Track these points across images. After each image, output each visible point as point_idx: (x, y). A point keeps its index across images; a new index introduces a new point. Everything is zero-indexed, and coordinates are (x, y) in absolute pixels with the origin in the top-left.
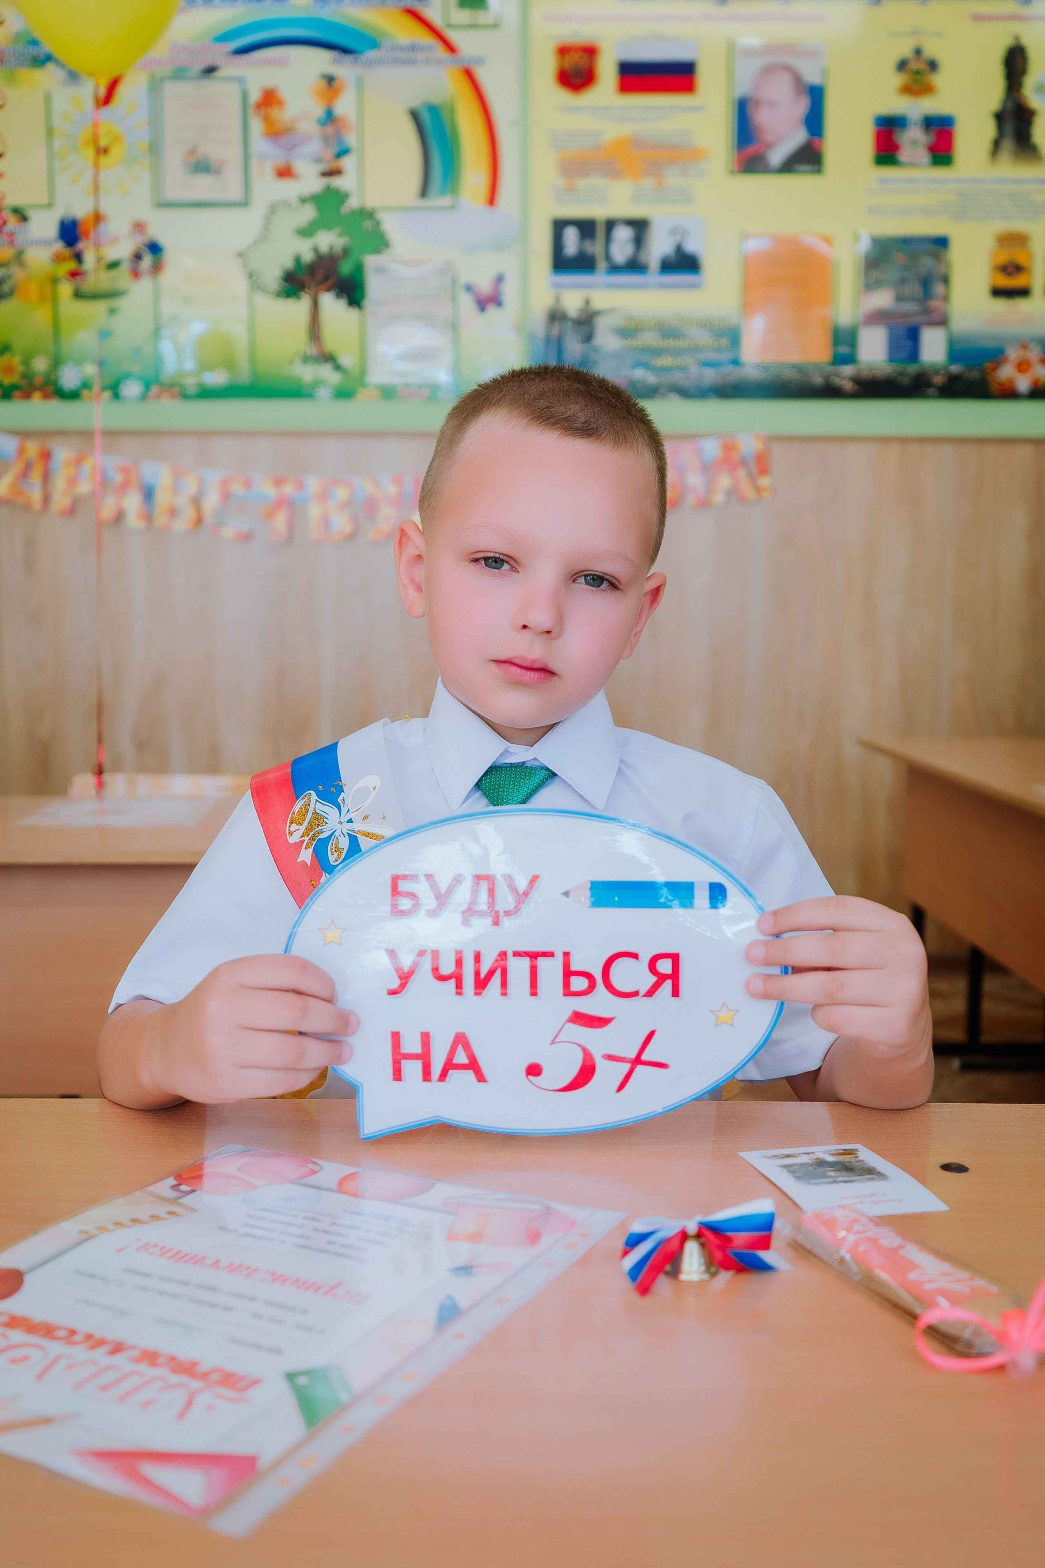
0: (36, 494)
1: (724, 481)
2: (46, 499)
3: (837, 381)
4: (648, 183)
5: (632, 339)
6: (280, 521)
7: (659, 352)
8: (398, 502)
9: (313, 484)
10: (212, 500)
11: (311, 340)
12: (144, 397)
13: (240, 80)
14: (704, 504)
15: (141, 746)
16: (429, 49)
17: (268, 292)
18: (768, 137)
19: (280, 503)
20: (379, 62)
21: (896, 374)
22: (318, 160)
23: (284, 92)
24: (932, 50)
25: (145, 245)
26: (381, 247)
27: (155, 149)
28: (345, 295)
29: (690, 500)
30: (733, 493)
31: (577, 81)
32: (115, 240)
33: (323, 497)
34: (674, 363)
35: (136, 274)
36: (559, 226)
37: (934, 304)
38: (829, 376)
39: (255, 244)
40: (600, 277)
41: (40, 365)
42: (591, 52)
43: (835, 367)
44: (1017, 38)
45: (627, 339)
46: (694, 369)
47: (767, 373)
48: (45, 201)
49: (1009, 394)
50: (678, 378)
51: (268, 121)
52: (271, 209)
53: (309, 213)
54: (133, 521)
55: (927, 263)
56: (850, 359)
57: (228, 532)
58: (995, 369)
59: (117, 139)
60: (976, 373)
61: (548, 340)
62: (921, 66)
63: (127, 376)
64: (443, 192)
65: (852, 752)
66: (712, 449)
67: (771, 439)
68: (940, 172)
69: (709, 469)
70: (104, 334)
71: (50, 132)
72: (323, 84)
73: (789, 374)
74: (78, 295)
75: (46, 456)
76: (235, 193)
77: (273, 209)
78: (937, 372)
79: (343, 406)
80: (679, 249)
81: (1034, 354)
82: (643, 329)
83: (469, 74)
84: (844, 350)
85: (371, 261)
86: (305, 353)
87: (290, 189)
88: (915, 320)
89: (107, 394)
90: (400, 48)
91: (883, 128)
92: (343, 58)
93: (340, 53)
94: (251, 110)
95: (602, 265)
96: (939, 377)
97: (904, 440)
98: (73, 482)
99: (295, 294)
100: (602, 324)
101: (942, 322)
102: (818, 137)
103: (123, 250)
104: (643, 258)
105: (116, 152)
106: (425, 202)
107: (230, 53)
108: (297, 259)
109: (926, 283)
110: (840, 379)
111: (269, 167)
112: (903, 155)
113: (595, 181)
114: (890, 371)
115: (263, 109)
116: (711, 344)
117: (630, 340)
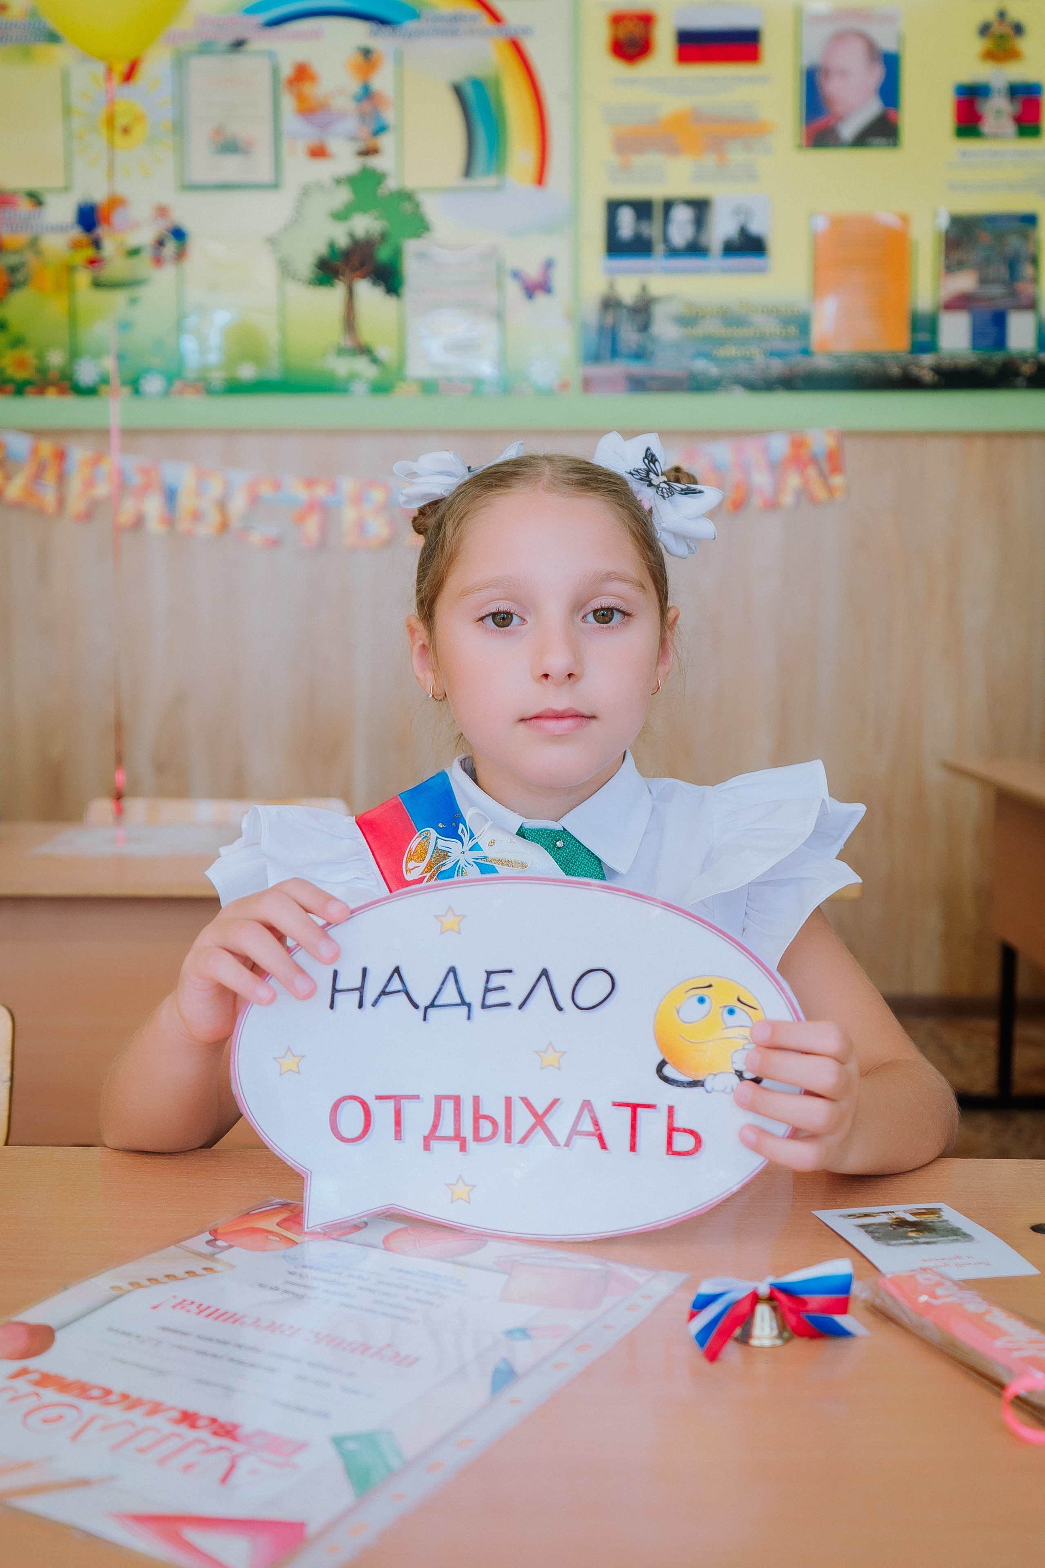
0: (49, 496)
1: (793, 480)
2: (61, 502)
3: (915, 371)
4: (709, 160)
5: (692, 327)
6: (312, 525)
7: (721, 342)
9: (348, 485)
10: (238, 504)
11: (345, 331)
12: (167, 393)
13: (271, 54)
14: (772, 505)
15: (161, 768)
16: (474, 19)
17: (299, 280)
19: (313, 506)
20: (419, 33)
21: (981, 363)
22: (353, 138)
23: (318, 66)
24: (1017, 13)
25: (168, 230)
26: (421, 230)
27: (179, 128)
28: (382, 282)
29: (756, 501)
30: (803, 493)
32: (135, 225)
33: (359, 499)
34: (739, 353)
35: (158, 261)
36: (613, 207)
37: (1021, 286)
38: (907, 366)
39: (286, 229)
40: (658, 260)
41: (56, 359)
42: (646, 20)
43: (914, 356)
45: (686, 327)
46: (759, 359)
47: (840, 364)
48: (62, 184)
50: (743, 369)
51: (301, 98)
52: (303, 192)
54: (154, 525)
55: (1013, 242)
56: (931, 347)
57: (256, 537)
59: (139, 118)
61: (601, 329)
62: (1006, 30)
63: (147, 371)
64: (489, 171)
65: (935, 775)
66: (779, 446)
67: (845, 435)
68: (1027, 145)
69: (775, 467)
70: (125, 326)
71: (67, 111)
72: (359, 58)
73: (863, 364)
74: (97, 284)
75: (61, 456)
76: (265, 174)
77: (306, 192)
78: (1025, 360)
79: (380, 402)
80: (743, 232)
82: (704, 317)
83: (516, 46)
84: (924, 337)
85: (411, 247)
86: (339, 344)
87: (323, 170)
88: (1001, 305)
89: (126, 390)
90: (443, 19)
91: (964, 97)
92: (381, 30)
93: (378, 24)
94: (282, 87)
95: (659, 248)
96: (1027, 365)
97: (990, 435)
98: (90, 483)
99: (329, 282)
101: (1031, 305)
103: (145, 236)
104: (704, 240)
105: (138, 132)
106: (469, 183)
107: (262, 24)
108: (332, 246)
109: (1012, 265)
110: (919, 369)
111: (301, 148)
112: (988, 125)
113: (652, 158)
114: (974, 360)
115: (295, 84)
116: (778, 332)
117: (690, 328)
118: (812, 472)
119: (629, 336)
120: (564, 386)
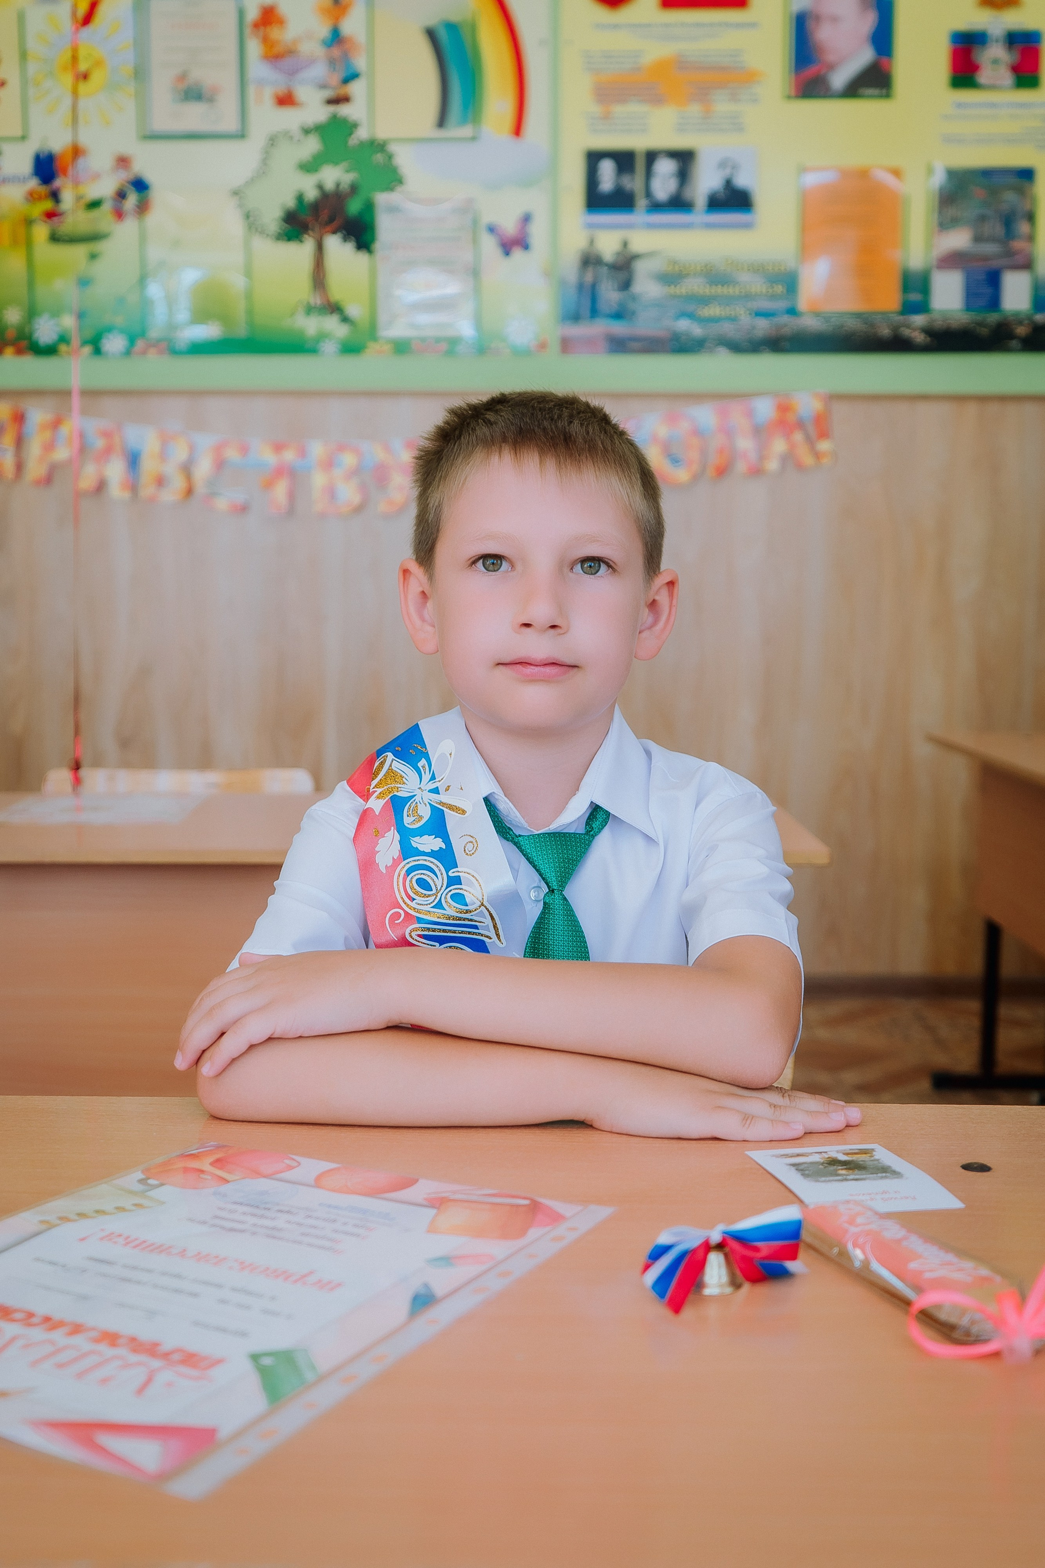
0: (9, 461)
1: (779, 446)
2: (19, 467)
3: (906, 332)
4: (694, 109)
5: (675, 286)
6: (280, 491)
7: (705, 301)
9: (317, 449)
10: (203, 468)
11: (315, 288)
12: (128, 352)
14: (756, 471)
15: (125, 743)
17: (268, 235)
18: (830, 58)
19: (280, 471)
21: (974, 324)
22: (323, 86)
23: (285, 9)
25: (128, 182)
26: (393, 183)
27: (140, 73)
28: (353, 238)
29: (741, 467)
30: (789, 459)
32: (96, 176)
33: (329, 464)
34: (723, 313)
35: (119, 214)
36: (594, 158)
37: (1017, 245)
38: (898, 327)
39: (251, 182)
40: (640, 216)
41: (13, 317)
43: (906, 317)
45: (669, 286)
46: (745, 319)
47: (828, 324)
48: (19, 133)
50: (728, 329)
51: (267, 42)
52: (271, 142)
53: (312, 146)
54: (116, 491)
55: (1009, 198)
56: (922, 307)
57: (222, 503)
59: (98, 63)
61: (581, 287)
63: (109, 329)
64: (464, 121)
65: (923, 751)
66: (765, 409)
67: (833, 398)
68: (1025, 96)
69: (760, 432)
70: (84, 282)
71: (24, 55)
73: (853, 324)
74: (55, 238)
75: (19, 418)
76: (230, 124)
77: (273, 141)
78: (1020, 323)
79: (351, 363)
80: (728, 183)
82: (687, 275)
84: (915, 297)
85: (381, 199)
86: (308, 303)
87: (291, 119)
88: (995, 264)
89: (87, 350)
91: (960, 46)
94: (248, 31)
95: (641, 202)
96: (1023, 328)
97: (983, 399)
98: (49, 447)
99: (297, 238)
100: (641, 268)
101: (1027, 265)
103: (105, 187)
104: (688, 194)
105: (97, 78)
106: (444, 133)
108: (300, 198)
109: (1008, 221)
110: (911, 331)
111: (268, 94)
112: (983, 77)
113: (634, 108)
114: (968, 321)
115: (262, 28)
116: (764, 291)
117: (673, 287)
118: (798, 437)
119: (610, 295)
120: (542, 346)
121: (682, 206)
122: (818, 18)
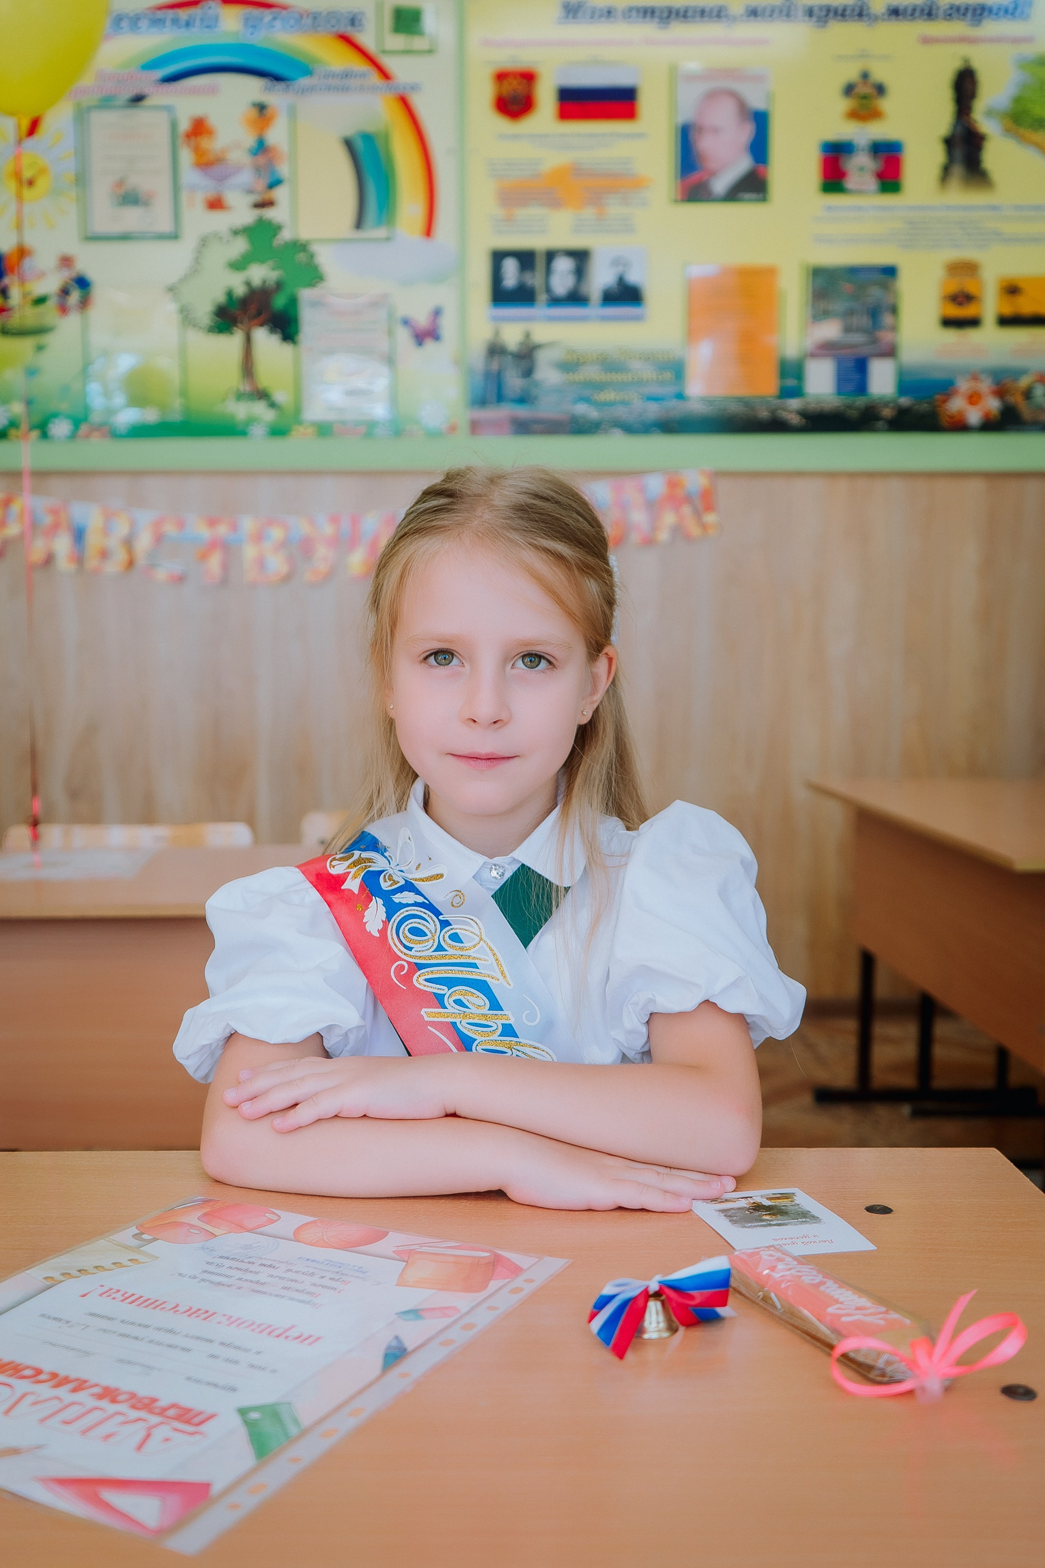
1: (669, 518)
3: (783, 415)
4: (589, 213)
5: (574, 373)
6: (215, 562)
7: (600, 386)
8: (335, 542)
9: (248, 524)
10: (144, 542)
11: (244, 377)
12: (73, 436)
13: (169, 109)
14: (649, 542)
15: (74, 794)
16: (363, 75)
17: (200, 328)
19: (214, 545)
20: (311, 89)
21: (842, 408)
22: (250, 191)
23: (214, 120)
24: (879, 74)
25: (71, 280)
26: (315, 280)
27: (81, 180)
28: (279, 330)
29: (634, 538)
30: (678, 531)
31: (515, 108)
32: (42, 275)
33: (259, 537)
34: (618, 398)
35: (63, 309)
36: (498, 257)
37: (883, 335)
38: (776, 410)
39: (185, 279)
40: (540, 309)
42: (529, 77)
43: (783, 400)
44: (966, 60)
45: (568, 373)
46: (637, 404)
47: (711, 408)
49: (959, 426)
50: (621, 412)
51: (198, 151)
52: (202, 242)
54: (64, 563)
55: (875, 293)
56: (796, 392)
57: (161, 574)
58: (945, 401)
59: (42, 171)
60: (926, 405)
61: (487, 375)
63: (55, 415)
64: (379, 223)
65: (801, 795)
66: (656, 485)
67: (718, 475)
68: (888, 200)
69: (653, 506)
70: (32, 372)
72: (254, 113)
73: (735, 408)
74: (4, 331)
76: (165, 225)
77: (204, 242)
78: (886, 404)
79: (278, 444)
80: (621, 281)
81: (985, 386)
82: (584, 363)
83: (404, 102)
84: (791, 382)
85: (306, 295)
86: (238, 390)
87: (221, 222)
88: (863, 352)
89: (35, 434)
90: (334, 75)
91: (829, 155)
92: (275, 86)
93: (272, 80)
94: (180, 141)
95: (542, 297)
96: (887, 410)
97: (853, 475)
98: (2, 523)
99: (227, 329)
100: (543, 358)
101: (890, 352)
102: (763, 164)
103: (50, 285)
104: (584, 290)
105: (42, 184)
106: (361, 234)
107: (158, 81)
108: (230, 294)
109: (874, 313)
110: (787, 413)
111: (200, 199)
112: (851, 182)
113: (534, 211)
114: (838, 404)
115: (193, 138)
116: (655, 378)
117: (571, 374)
119: (514, 382)
120: (453, 429)
121: (579, 301)
122: (700, 129)
